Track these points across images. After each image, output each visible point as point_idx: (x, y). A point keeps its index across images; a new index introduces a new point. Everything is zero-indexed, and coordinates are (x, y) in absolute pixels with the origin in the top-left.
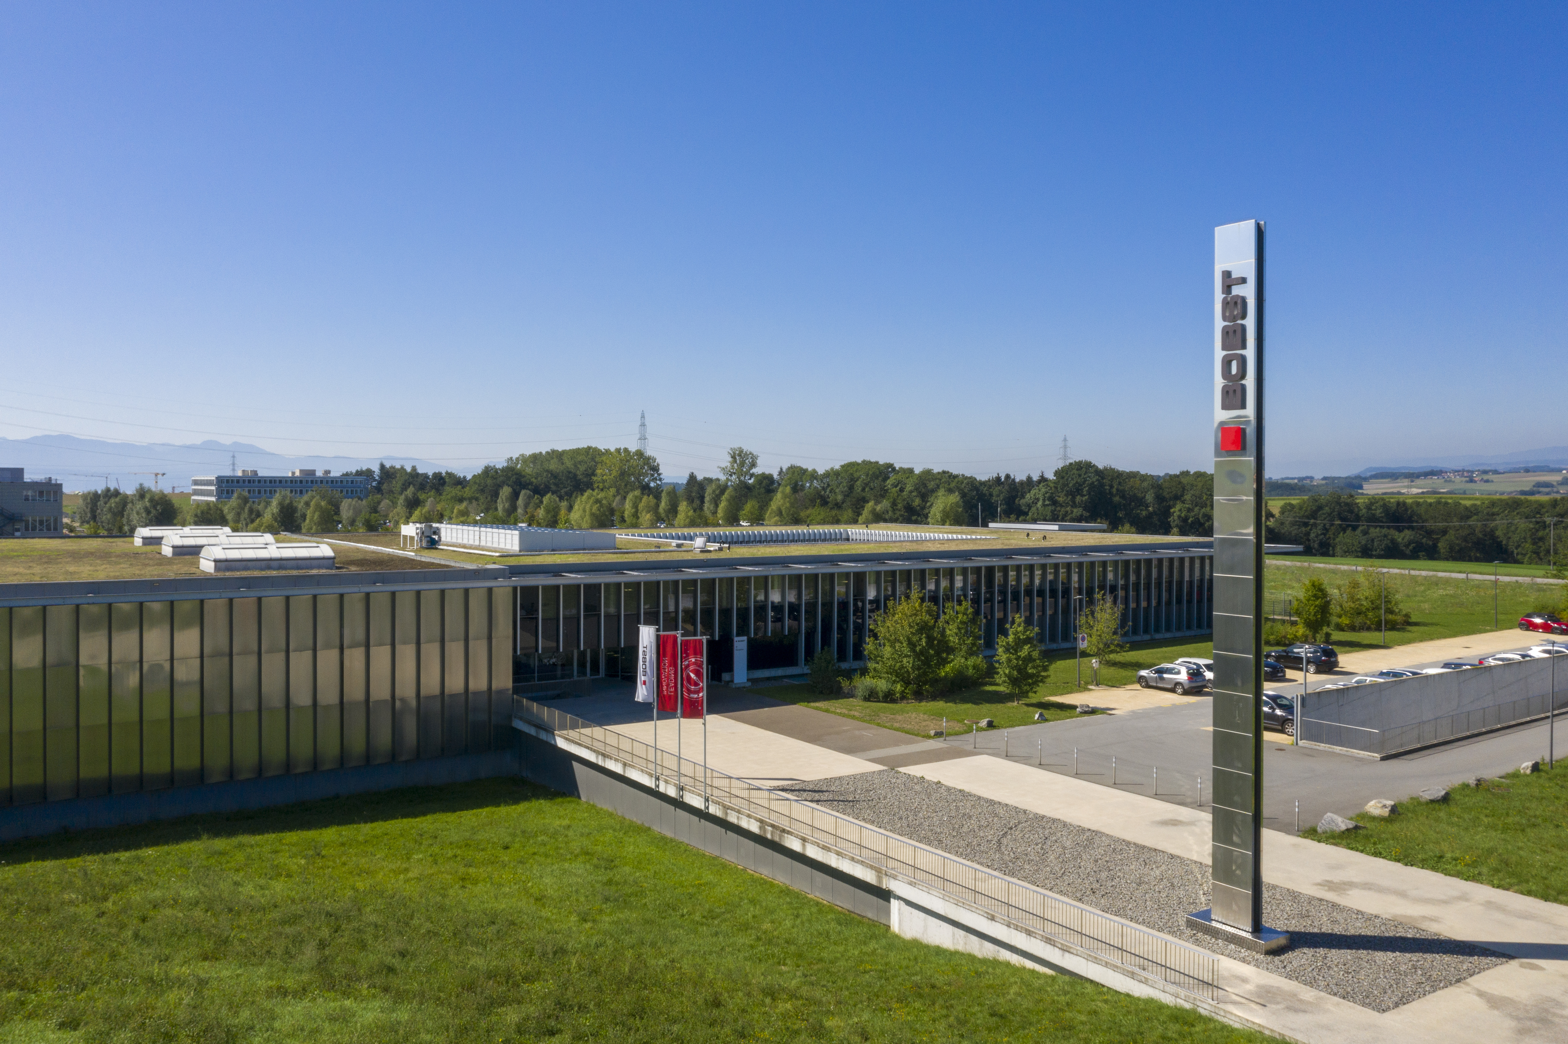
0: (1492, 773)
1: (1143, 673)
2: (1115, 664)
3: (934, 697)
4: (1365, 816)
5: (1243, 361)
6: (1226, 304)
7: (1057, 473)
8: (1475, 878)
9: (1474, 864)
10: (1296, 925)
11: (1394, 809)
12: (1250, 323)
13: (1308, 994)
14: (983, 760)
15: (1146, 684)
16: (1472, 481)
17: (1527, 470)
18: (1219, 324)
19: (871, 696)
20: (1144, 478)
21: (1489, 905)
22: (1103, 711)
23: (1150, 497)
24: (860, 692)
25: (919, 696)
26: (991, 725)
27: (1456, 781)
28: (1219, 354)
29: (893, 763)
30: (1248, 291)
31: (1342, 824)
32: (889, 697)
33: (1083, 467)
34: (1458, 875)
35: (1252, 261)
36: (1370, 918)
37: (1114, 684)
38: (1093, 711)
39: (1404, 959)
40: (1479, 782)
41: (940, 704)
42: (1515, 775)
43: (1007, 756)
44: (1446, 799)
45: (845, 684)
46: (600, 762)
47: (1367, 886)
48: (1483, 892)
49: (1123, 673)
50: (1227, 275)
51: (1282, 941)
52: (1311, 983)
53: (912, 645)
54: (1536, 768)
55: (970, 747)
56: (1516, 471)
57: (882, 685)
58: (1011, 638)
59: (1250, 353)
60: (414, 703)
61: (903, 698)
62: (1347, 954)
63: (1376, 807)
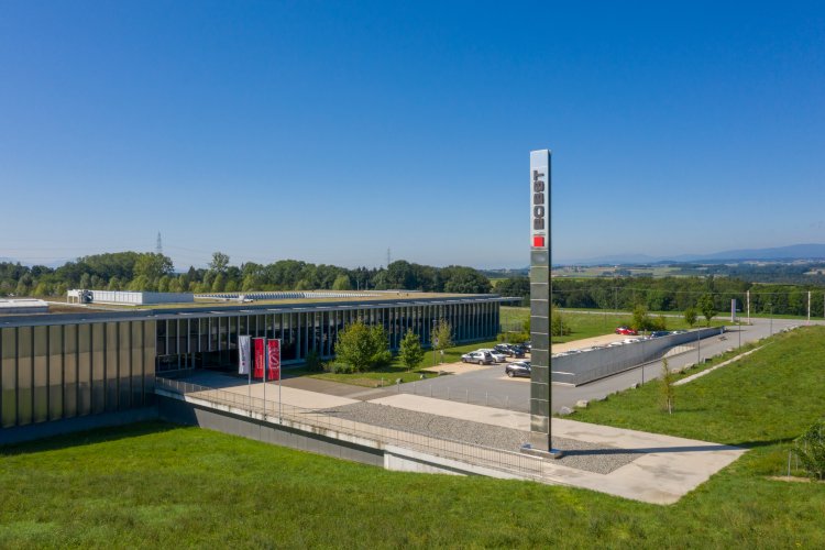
0: (622, 389)
1: (464, 356)
2: (448, 353)
3: (369, 370)
4: (576, 408)
5: (543, 209)
6: (536, 185)
7: (389, 266)
8: (626, 427)
9: (623, 422)
10: (562, 448)
11: (588, 404)
12: (546, 193)
13: (576, 471)
14: (405, 395)
15: (465, 361)
16: (576, 271)
17: (600, 266)
18: (533, 193)
19: (339, 371)
20: (432, 269)
21: (633, 436)
22: (450, 373)
23: (435, 279)
24: (333, 370)
25: (362, 370)
26: (401, 381)
27: (609, 393)
28: (533, 206)
29: (364, 399)
30: (545, 180)
31: (570, 411)
32: (348, 371)
33: (402, 264)
34: (619, 427)
35: (547, 167)
36: (590, 444)
37: (450, 362)
38: (446, 374)
39: (608, 457)
40: (618, 393)
41: (373, 374)
42: (630, 389)
43: (415, 394)
44: (606, 399)
45: (325, 366)
46: (214, 406)
47: (585, 433)
48: (629, 432)
49: (454, 357)
50: (536, 172)
51: (559, 454)
52: (576, 467)
53: (359, 345)
54: (637, 386)
55: (396, 390)
56: (595, 266)
57: (344, 365)
58: (407, 340)
59: (546, 205)
60: (89, 385)
61: (355, 371)
62: (586, 457)
63: (581, 404)
